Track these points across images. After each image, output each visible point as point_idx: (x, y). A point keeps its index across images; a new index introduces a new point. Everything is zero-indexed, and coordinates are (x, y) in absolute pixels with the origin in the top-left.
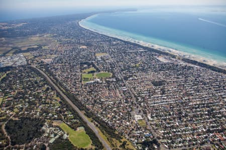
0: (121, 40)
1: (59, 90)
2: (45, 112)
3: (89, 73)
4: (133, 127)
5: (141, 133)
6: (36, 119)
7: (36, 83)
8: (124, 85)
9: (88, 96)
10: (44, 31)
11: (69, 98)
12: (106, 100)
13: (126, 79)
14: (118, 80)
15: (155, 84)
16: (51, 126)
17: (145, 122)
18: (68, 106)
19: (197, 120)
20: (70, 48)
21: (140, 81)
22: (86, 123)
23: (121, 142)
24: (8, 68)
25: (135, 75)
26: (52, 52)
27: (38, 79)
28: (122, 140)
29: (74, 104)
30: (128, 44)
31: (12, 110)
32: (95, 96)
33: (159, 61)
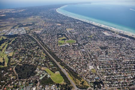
0: (81, 21)
1: (45, 50)
2: (37, 62)
3: (62, 40)
4: (88, 73)
5: (93, 77)
6: (32, 65)
7: (32, 44)
8: (83, 48)
9: (62, 54)
10: (36, 15)
11: (50, 54)
12: (72, 56)
13: (84, 44)
14: (79, 45)
15: (102, 48)
16: (40, 69)
17: (95, 71)
18: (50, 59)
19: (127, 71)
20: (51, 25)
21: (93, 46)
22: (60, 69)
23: (81, 81)
24: (16, 35)
25: (90, 42)
26: (40, 27)
27: (33, 42)
28: (82, 80)
29: (54, 58)
30: (86, 23)
31: (19, 60)
32: (66, 54)
33: (104, 34)
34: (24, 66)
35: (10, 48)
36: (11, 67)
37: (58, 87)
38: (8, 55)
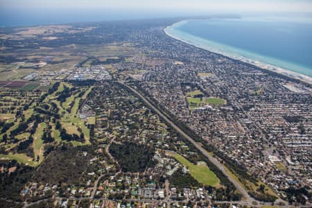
0: (227, 58)
1: (162, 115)
2: (152, 139)
3: (195, 97)
4: (269, 170)
5: (281, 178)
6: (142, 145)
7: (130, 103)
8: (246, 117)
9: (201, 126)
10: (122, 39)
11: (177, 125)
12: (226, 132)
13: (247, 109)
14: (236, 110)
15: (289, 119)
16: (163, 156)
17: (284, 166)
18: (178, 134)
20: (163, 63)
21: (266, 113)
22: (207, 158)
23: (257, 185)
24: (90, 82)
25: (257, 106)
26: (139, 66)
27: (133, 99)
28: (259, 183)
29: (186, 133)
30: (239, 63)
31: (111, 133)
32: (211, 127)
33: (287, 90)
34: (128, 147)
35: (85, 107)
36: (99, 146)
37: (210, 192)
38: (86, 122)
